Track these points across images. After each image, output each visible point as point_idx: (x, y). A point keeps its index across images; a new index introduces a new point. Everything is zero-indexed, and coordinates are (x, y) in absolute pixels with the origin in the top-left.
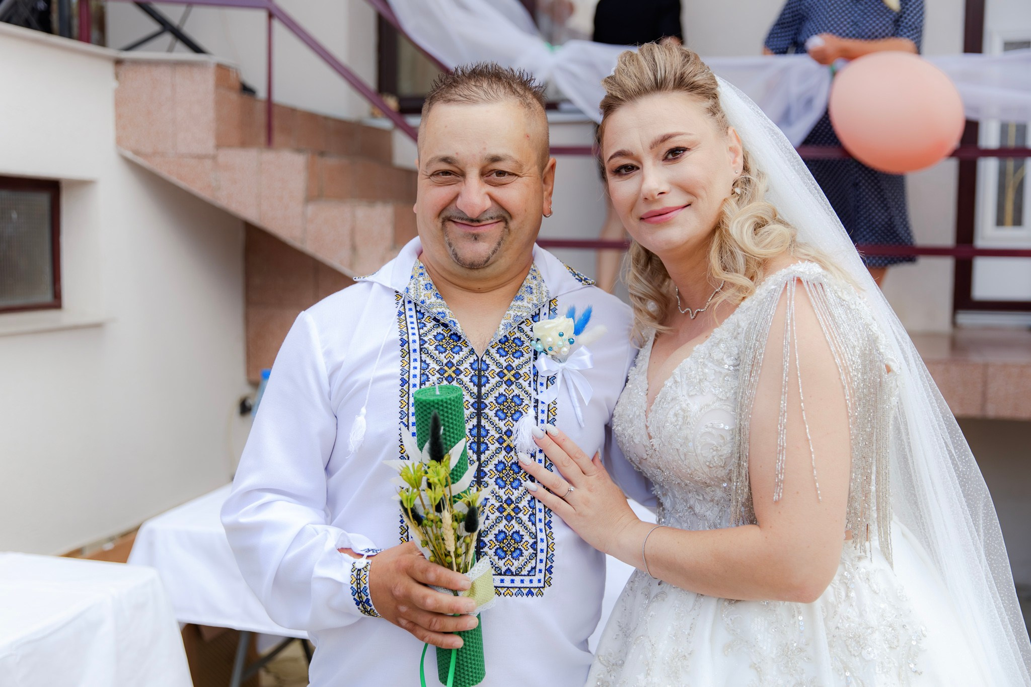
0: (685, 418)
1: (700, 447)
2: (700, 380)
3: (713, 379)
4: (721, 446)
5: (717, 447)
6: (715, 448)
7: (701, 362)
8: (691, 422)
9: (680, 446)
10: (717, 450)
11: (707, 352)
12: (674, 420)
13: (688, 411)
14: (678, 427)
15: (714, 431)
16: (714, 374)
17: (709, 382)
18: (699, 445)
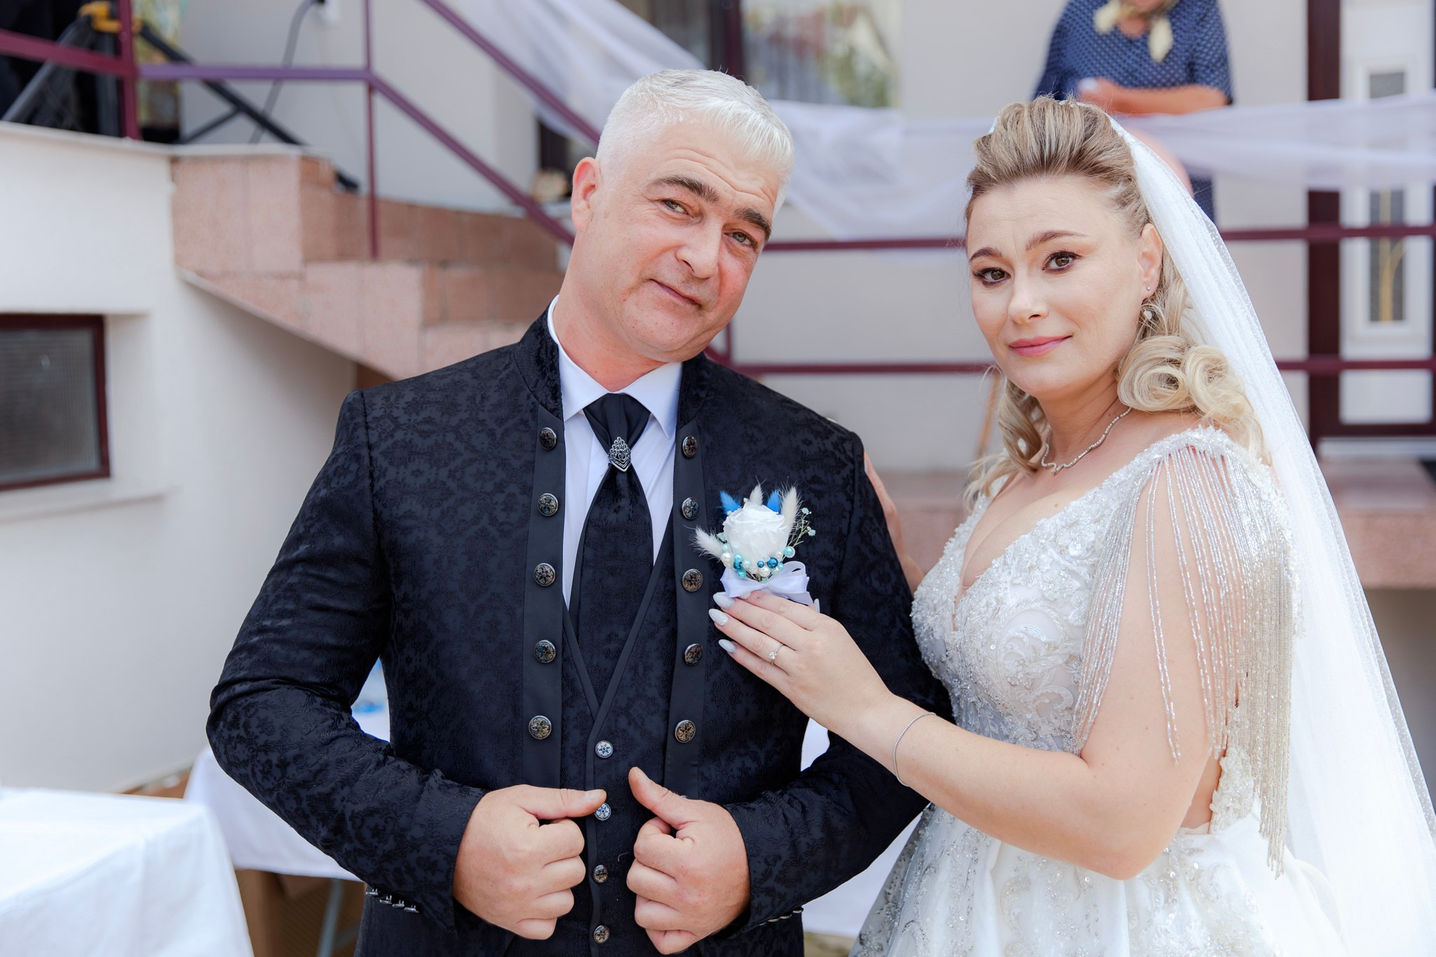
0: (997, 610)
1: (1003, 655)
2: (1031, 568)
3: (1047, 570)
4: (1030, 661)
5: (1025, 661)
6: (1021, 662)
7: (1042, 544)
8: (1001, 617)
9: (980, 646)
10: (1023, 665)
11: (1053, 532)
12: (983, 610)
13: (1002, 603)
14: (984, 620)
15: (1026, 639)
16: (1051, 564)
17: (1042, 572)
18: (1003, 650)
